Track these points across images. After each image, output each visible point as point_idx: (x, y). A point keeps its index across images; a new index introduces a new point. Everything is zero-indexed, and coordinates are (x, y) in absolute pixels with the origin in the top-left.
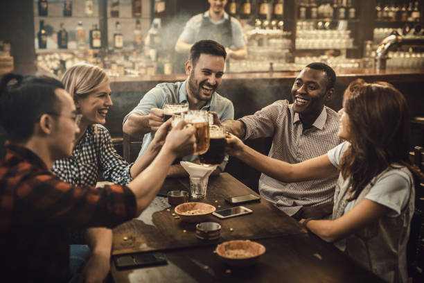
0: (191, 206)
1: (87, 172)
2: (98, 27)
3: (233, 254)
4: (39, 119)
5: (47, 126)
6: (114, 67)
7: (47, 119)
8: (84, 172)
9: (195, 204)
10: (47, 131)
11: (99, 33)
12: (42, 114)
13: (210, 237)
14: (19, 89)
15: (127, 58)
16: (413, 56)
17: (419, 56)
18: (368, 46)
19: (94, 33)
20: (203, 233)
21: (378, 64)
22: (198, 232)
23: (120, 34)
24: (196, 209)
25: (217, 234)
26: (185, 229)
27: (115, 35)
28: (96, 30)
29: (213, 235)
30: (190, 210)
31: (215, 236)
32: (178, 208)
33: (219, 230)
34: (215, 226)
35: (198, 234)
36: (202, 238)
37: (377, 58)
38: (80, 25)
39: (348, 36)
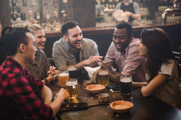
0: (93, 86)
1: (41, 68)
2: (39, 10)
3: (117, 107)
4: (20, 46)
5: (23, 49)
6: (46, 27)
7: (23, 46)
8: (40, 69)
9: (95, 85)
10: (23, 51)
11: (39, 13)
12: (21, 44)
13: (105, 100)
14: (10, 33)
15: (52, 23)
16: (176, 17)
17: (178, 17)
18: (156, 14)
19: (37, 13)
20: (101, 98)
21: (163, 21)
22: (99, 98)
23: (48, 13)
24: (96, 87)
25: (108, 98)
26: (92, 97)
27: (46, 14)
28: (38, 11)
29: (106, 99)
30: (93, 88)
31: (107, 100)
32: (88, 88)
33: (109, 97)
34: (106, 95)
35: (99, 99)
36: (101, 101)
37: (162, 19)
38: (31, 10)
39: (147, 10)
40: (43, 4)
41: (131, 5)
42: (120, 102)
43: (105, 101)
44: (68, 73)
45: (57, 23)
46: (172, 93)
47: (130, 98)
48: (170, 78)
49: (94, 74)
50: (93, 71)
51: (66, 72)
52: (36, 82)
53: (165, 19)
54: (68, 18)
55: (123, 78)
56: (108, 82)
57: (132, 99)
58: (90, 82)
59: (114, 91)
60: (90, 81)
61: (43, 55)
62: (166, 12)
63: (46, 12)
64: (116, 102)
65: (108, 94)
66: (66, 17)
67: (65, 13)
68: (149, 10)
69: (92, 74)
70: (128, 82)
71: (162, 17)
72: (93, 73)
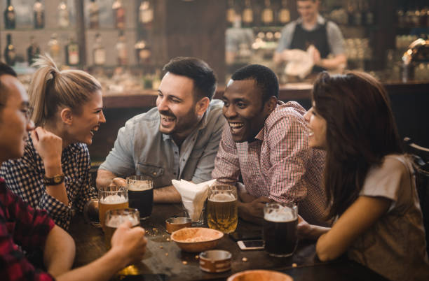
0: (192, 232)
2: (76, 40)
9: (197, 230)
11: (76, 47)
13: (219, 268)
19: (71, 48)
20: (208, 264)
21: (405, 73)
22: (202, 263)
23: (102, 48)
24: (199, 236)
25: (228, 263)
26: (185, 260)
27: (95, 50)
28: (73, 43)
29: (221, 265)
30: (190, 237)
31: (224, 267)
32: (175, 235)
33: (229, 260)
34: (223, 255)
35: (203, 266)
36: (208, 270)
37: (404, 66)
38: (54, 38)
39: (366, 46)
40: (87, 25)
41: (322, 30)
42: (259, 274)
43: (218, 271)
44: (125, 196)
45: (124, 76)
46: (400, 250)
47: (291, 265)
48: (392, 207)
49: (196, 201)
50: (194, 193)
51: (119, 194)
52: (31, 217)
53: (411, 68)
54: (153, 62)
55: (271, 211)
56: (235, 221)
57: (295, 268)
58: (185, 222)
59: (247, 246)
60: (185, 218)
61: (84, 157)
62: (413, 50)
63: (96, 46)
64: (247, 272)
65: (227, 252)
66: (148, 60)
67: (146, 48)
68: (371, 45)
69: (190, 199)
70: (286, 220)
71: (402, 62)
72: (193, 197)
